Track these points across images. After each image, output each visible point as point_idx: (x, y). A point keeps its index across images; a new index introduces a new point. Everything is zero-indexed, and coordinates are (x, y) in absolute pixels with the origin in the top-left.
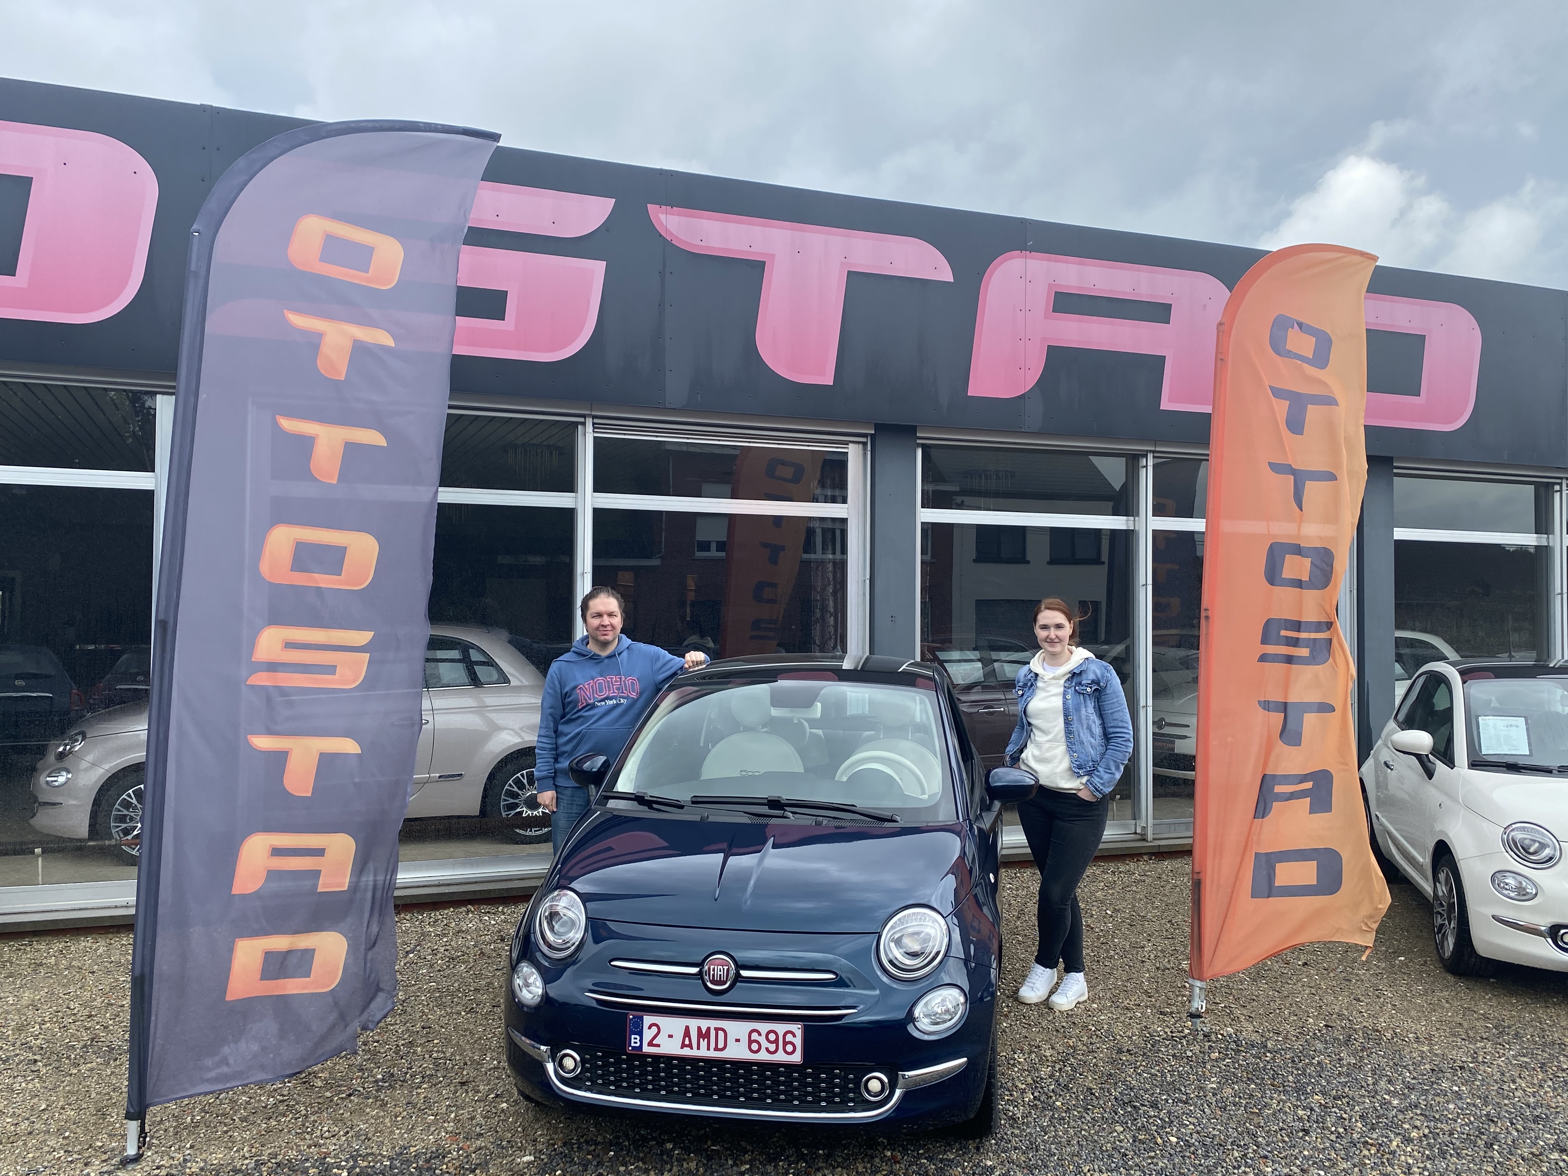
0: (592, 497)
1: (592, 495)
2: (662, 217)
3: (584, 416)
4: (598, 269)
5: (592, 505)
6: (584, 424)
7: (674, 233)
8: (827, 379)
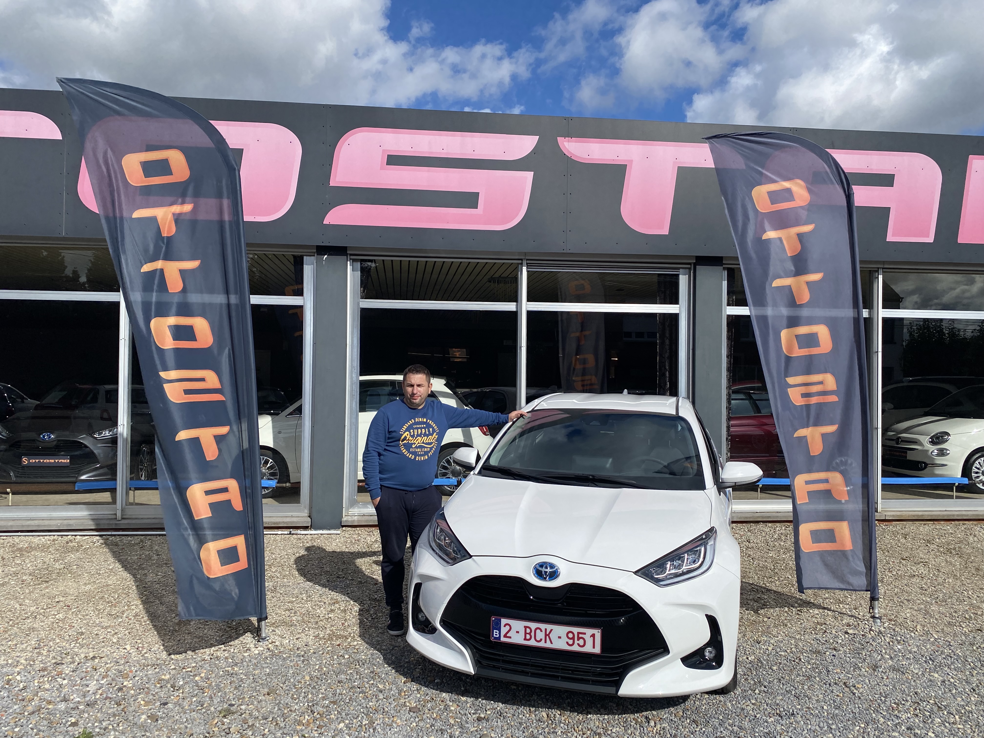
0: (526, 304)
1: (526, 303)
2: (566, 144)
3: (522, 260)
4: (530, 175)
5: (526, 309)
6: (522, 264)
7: (572, 152)
8: (665, 231)
